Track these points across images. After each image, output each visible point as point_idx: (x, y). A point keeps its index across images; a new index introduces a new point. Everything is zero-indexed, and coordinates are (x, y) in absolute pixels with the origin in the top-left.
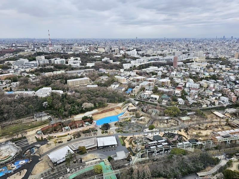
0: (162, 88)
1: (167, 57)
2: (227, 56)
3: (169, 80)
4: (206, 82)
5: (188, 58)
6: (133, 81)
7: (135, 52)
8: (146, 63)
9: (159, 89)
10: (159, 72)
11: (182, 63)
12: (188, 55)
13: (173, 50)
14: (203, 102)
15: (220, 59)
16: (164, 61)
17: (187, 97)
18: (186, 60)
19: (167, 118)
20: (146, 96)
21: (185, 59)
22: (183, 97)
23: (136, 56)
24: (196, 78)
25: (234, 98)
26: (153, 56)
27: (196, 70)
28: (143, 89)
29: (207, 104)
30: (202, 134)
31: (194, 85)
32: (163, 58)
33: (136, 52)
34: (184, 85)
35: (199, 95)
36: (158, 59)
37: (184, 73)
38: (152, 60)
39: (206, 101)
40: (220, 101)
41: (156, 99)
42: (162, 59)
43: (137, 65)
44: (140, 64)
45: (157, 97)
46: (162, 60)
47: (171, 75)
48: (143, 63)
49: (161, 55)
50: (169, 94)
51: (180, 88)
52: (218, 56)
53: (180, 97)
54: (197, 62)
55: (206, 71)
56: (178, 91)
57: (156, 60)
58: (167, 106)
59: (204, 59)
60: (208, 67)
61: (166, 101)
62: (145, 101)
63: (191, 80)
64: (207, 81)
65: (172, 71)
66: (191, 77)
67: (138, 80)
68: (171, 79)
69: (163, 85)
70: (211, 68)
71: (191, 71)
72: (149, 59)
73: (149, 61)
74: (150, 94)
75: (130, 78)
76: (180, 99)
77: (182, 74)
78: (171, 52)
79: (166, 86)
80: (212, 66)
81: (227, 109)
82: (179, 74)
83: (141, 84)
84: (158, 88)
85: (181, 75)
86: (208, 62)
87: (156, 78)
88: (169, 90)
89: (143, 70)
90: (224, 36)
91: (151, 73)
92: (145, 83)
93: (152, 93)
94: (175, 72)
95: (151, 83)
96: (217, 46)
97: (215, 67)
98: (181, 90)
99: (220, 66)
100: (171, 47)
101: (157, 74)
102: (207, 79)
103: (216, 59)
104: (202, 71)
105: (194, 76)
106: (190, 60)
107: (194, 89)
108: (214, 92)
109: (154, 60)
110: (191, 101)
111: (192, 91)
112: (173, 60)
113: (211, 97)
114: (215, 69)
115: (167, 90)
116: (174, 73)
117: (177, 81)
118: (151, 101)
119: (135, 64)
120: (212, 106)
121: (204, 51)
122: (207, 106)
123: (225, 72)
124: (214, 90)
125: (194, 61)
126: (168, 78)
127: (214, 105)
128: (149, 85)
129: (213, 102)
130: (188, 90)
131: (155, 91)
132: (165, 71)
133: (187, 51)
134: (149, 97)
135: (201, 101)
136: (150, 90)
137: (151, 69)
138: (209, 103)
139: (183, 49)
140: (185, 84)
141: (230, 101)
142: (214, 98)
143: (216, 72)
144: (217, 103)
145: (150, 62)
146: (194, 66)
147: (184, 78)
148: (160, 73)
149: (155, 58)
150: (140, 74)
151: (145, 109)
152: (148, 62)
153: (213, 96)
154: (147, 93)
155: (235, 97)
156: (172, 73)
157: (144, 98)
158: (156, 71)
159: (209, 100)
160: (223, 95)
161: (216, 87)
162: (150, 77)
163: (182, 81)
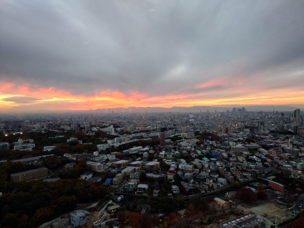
0: (151, 174)
1: (152, 134)
2: (215, 131)
3: (158, 163)
5: (176, 134)
6: (113, 167)
8: (127, 142)
9: (148, 175)
10: (145, 153)
11: (169, 140)
12: (175, 131)
13: (158, 125)
14: (201, 187)
15: (209, 134)
16: (149, 139)
17: (182, 183)
18: (174, 136)
19: (161, 215)
20: (131, 187)
21: (173, 136)
22: (177, 183)
23: (114, 134)
24: (189, 159)
25: (231, 178)
26: (135, 133)
27: (187, 148)
28: (127, 177)
29: (205, 190)
31: (188, 166)
32: (147, 135)
33: (113, 129)
34: (176, 167)
35: (195, 179)
36: (142, 137)
37: (174, 152)
38: (134, 138)
39: (203, 185)
40: (218, 184)
41: (144, 189)
42: (146, 136)
43: (117, 145)
44: (119, 144)
45: (145, 186)
46: (146, 138)
47: (160, 156)
48: (124, 143)
49: (144, 131)
50: (161, 180)
51: (172, 172)
52: (206, 131)
53: (174, 184)
54: (185, 138)
55: (198, 149)
56: (170, 176)
57: (139, 138)
58: (160, 198)
59: (193, 135)
60: (198, 144)
61: (158, 191)
62: (131, 195)
63: (183, 161)
64: (201, 161)
65: (161, 150)
66: (182, 156)
67: (119, 166)
68: (160, 160)
69: (151, 169)
70: (202, 145)
71: (181, 150)
72: (131, 137)
73: (131, 139)
74: (136, 183)
75: (107, 164)
76: (174, 187)
77: (172, 153)
78: (155, 128)
79: (155, 171)
80: (203, 143)
81: (227, 193)
82: (168, 154)
83: (123, 171)
84: (146, 174)
85: (171, 156)
86: (197, 138)
87: (142, 161)
88: (160, 176)
89: (124, 151)
91: (135, 154)
92: (129, 169)
93: (139, 181)
94: (164, 152)
95: (137, 168)
96: (203, 121)
97: (205, 143)
98: (174, 174)
99: (211, 143)
100: (155, 122)
101: (142, 155)
102: (200, 158)
103: (205, 134)
104: (193, 149)
105: (186, 155)
106: (178, 137)
107: (187, 171)
108: (210, 173)
109: (137, 138)
110: (187, 187)
111: (186, 174)
112: (159, 137)
113: (208, 180)
114: (206, 146)
115: (158, 176)
116: (163, 153)
117: (167, 162)
118: (138, 193)
119: (113, 145)
120: (211, 191)
121: (191, 125)
122: (206, 192)
123: (216, 148)
124: (209, 171)
125: (183, 138)
126: (156, 160)
127: (213, 189)
128: (134, 171)
129: (211, 185)
130: (182, 173)
131: (143, 179)
132: (152, 152)
133: (173, 126)
134: (136, 188)
135: (198, 186)
136: (135, 177)
137: (134, 149)
138: (207, 187)
139: (169, 124)
140: (178, 167)
141: (228, 182)
142: (211, 181)
143: (207, 149)
144: (215, 187)
145: (132, 141)
146: (183, 143)
147: (176, 159)
149: (138, 135)
150: (121, 158)
151: (131, 206)
152: (130, 142)
153: (210, 178)
154: (132, 182)
155: (232, 177)
156: (161, 153)
157: (129, 190)
158: (141, 151)
159: (206, 183)
160: (219, 177)
161: (211, 167)
162: (135, 160)
163: (174, 162)
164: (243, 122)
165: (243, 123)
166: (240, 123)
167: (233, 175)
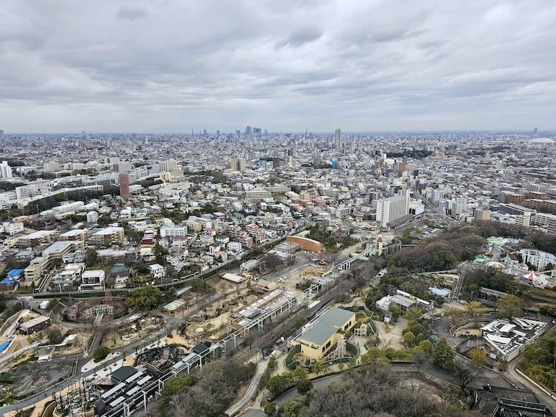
0: (107, 250)
1: (102, 177)
2: (219, 168)
3: (121, 229)
4: (198, 221)
5: (150, 176)
6: (20, 246)
7: (5, 168)
8: (47, 195)
9: (102, 253)
10: (91, 213)
11: (138, 187)
12: (148, 168)
13: (111, 159)
14: (201, 260)
15: (209, 173)
16: (97, 186)
17: (168, 258)
18: (147, 179)
19: (134, 317)
20: (67, 280)
21: (144, 178)
22: (160, 260)
23: (12, 180)
24: (177, 216)
25: (248, 241)
26: (63, 175)
27: (172, 198)
28: (56, 263)
29: (209, 264)
30: (214, 326)
31: (177, 229)
32: (91, 179)
33: (9, 169)
34: (156, 234)
35: (190, 248)
36: (80, 183)
37: (149, 208)
38: (62, 186)
39: (205, 257)
40: (229, 253)
41: (97, 279)
42: (89, 181)
43: (23, 202)
44: (29, 200)
45: (100, 274)
46: (89, 184)
47: (122, 216)
48: (40, 197)
49: (83, 172)
50: (127, 260)
51: (149, 242)
52: (204, 168)
53: (153, 262)
54: (168, 181)
55: (192, 199)
56: (146, 250)
57: (75, 185)
58: (130, 290)
59: (182, 176)
60: (193, 190)
61: (125, 278)
62: (69, 293)
63: (168, 221)
64: (199, 218)
65: (122, 206)
66: (165, 214)
67: (34, 243)
68: (124, 224)
69: (107, 242)
70: (199, 192)
71: (163, 202)
72: (55, 184)
73: (56, 188)
74: (79, 271)
75: (6, 241)
76: (154, 267)
77: (145, 209)
78: (106, 164)
79: (115, 244)
80: (199, 188)
81: (243, 264)
82: (138, 212)
83: (46, 252)
84: (98, 251)
85: (145, 214)
86: (190, 181)
87: (85, 230)
88: (126, 252)
89: (43, 213)
90: (205, 131)
91: (68, 218)
92: (59, 248)
93: (84, 267)
94: (130, 208)
95: (76, 243)
96: (198, 149)
97: (205, 189)
98: (154, 246)
99: (213, 187)
100: (104, 153)
101: (84, 219)
102: (196, 213)
103: (203, 173)
104: (184, 200)
105: (172, 210)
106: (155, 179)
107: (178, 238)
108: (215, 237)
109: (70, 185)
110: (177, 263)
111: (174, 243)
112: (117, 182)
113: (213, 248)
114: (205, 193)
115: (122, 253)
116: (128, 210)
117: (140, 227)
118: (84, 288)
119: (14, 202)
120: (217, 265)
121: (177, 158)
122: (210, 267)
123: (223, 195)
124: (214, 233)
125: (164, 181)
126: (116, 224)
127: (221, 262)
128: (72, 249)
129: (217, 256)
130: (167, 243)
131: (92, 261)
132: (105, 210)
133: (142, 160)
134: (79, 279)
135: (196, 259)
136: (76, 260)
137: (67, 208)
138: (211, 260)
139: (134, 156)
140: (159, 232)
141: (244, 248)
142: (218, 248)
143: (208, 197)
144: (224, 257)
145: (58, 192)
146: (166, 190)
147: (151, 219)
148: (92, 217)
149: (71, 180)
150: (38, 226)
151: (72, 314)
152: (53, 193)
153: (216, 245)
154: (71, 270)
155: (250, 238)
156: (123, 211)
157: (65, 285)
158: (83, 211)
159: (210, 254)
160: (231, 240)
161: (217, 227)
162: (69, 229)
163: (150, 225)
164: (263, 150)
165: (262, 153)
166: (258, 153)
167: (251, 236)
